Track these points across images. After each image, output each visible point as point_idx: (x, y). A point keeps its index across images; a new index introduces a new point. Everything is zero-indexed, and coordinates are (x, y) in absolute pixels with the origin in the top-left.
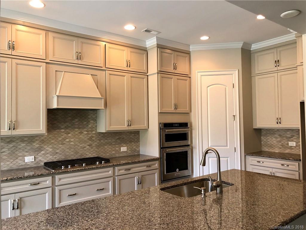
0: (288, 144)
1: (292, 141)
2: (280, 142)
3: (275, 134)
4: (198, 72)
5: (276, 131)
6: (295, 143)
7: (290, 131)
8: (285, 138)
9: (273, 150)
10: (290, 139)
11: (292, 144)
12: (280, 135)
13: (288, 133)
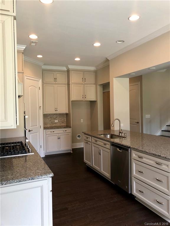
0: (54, 121)
1: (57, 120)
2: (50, 121)
3: (48, 117)
4: (26, 76)
5: (48, 115)
6: (58, 121)
7: (56, 115)
8: (53, 119)
9: (46, 125)
10: (55, 119)
11: (56, 121)
12: (51, 117)
13: (55, 116)
